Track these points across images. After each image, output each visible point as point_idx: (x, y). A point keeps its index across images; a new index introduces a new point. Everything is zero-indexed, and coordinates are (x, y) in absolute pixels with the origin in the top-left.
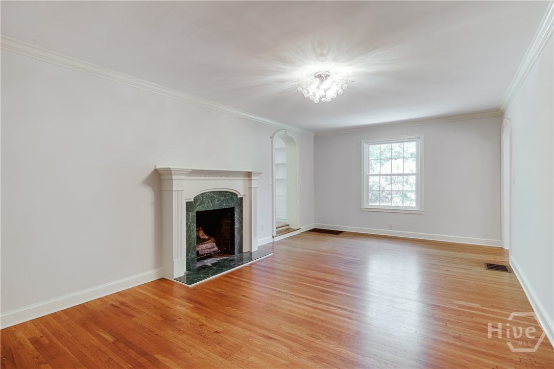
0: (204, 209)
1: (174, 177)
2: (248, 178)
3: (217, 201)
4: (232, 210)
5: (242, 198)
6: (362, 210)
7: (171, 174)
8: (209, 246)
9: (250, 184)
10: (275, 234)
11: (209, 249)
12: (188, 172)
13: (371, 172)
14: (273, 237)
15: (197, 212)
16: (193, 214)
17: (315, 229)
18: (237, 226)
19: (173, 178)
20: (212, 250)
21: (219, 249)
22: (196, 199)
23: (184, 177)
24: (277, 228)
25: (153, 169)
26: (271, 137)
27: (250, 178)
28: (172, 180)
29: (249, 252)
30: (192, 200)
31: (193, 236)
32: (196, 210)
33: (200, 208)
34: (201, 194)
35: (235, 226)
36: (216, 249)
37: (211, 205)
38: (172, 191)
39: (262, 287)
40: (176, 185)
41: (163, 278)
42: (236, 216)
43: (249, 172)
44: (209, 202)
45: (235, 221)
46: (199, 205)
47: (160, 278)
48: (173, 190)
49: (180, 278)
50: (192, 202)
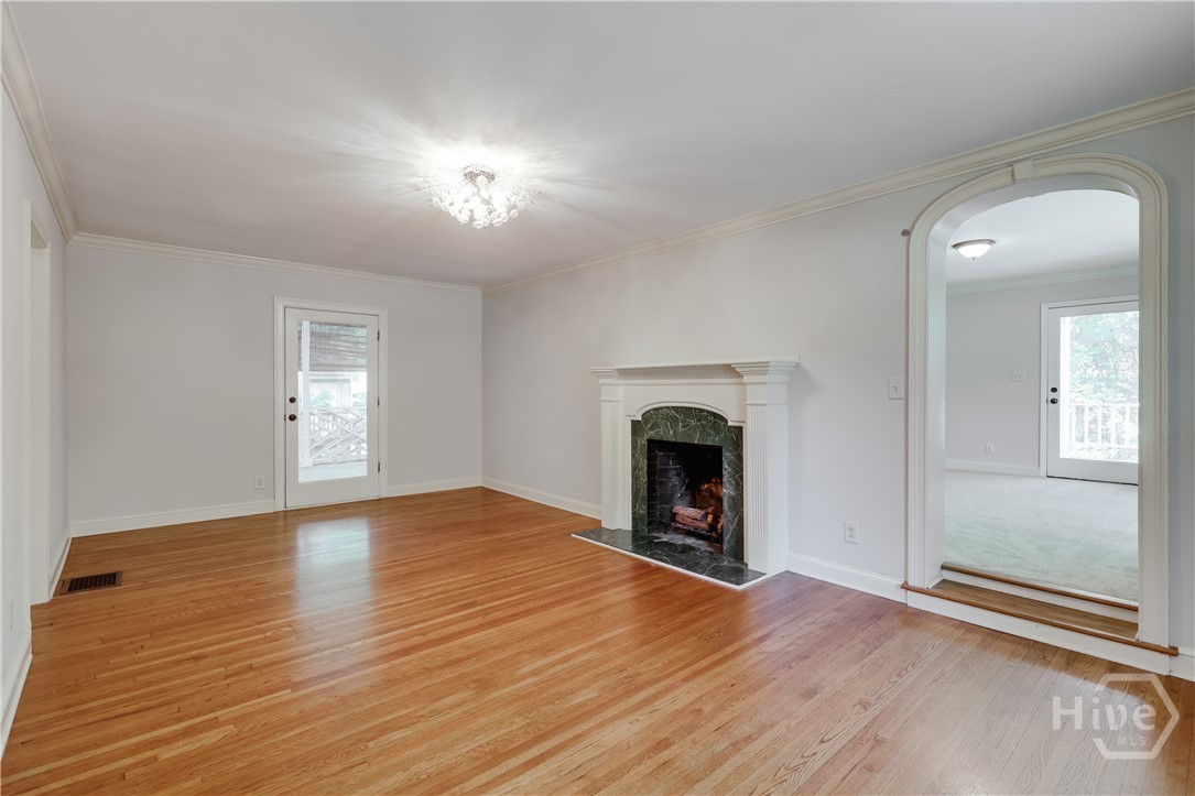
0: (660, 438)
1: (601, 381)
3: (683, 427)
4: (716, 452)
5: (740, 429)
14: (906, 587)
16: (643, 441)
18: (727, 490)
22: (645, 418)
24: (943, 567)
30: (640, 418)
32: (646, 437)
33: (652, 434)
34: (653, 409)
37: (671, 432)
38: (601, 401)
42: (727, 468)
44: (667, 426)
45: (725, 480)
46: (651, 429)
48: (602, 399)
50: (638, 421)
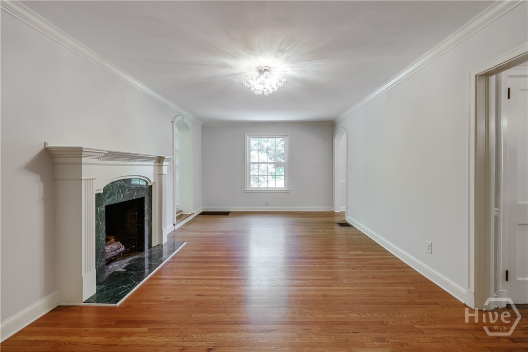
0: (114, 202)
1: (84, 160)
2: (157, 164)
3: (128, 191)
4: (142, 200)
5: (151, 186)
6: (246, 192)
7: (81, 156)
8: (115, 247)
9: (161, 170)
10: (175, 223)
11: (115, 251)
12: (103, 155)
13: (252, 160)
14: (174, 225)
15: (106, 207)
16: (102, 209)
17: (203, 212)
18: (146, 218)
19: (83, 162)
20: (118, 251)
21: (126, 248)
22: (106, 189)
23: (95, 161)
25: (42, 147)
26: (172, 122)
27: (160, 164)
28: (81, 164)
29: (158, 245)
30: (102, 191)
31: (101, 238)
32: (105, 204)
33: (109, 201)
34: (111, 183)
35: (145, 219)
36: (123, 248)
38: (81, 180)
39: (208, 279)
40: (86, 172)
41: (58, 306)
42: (146, 206)
43: (161, 157)
44: (119, 192)
45: (145, 213)
46: (109, 197)
47: (54, 307)
48: (83, 177)
49: (90, 298)
50: (100, 194)
